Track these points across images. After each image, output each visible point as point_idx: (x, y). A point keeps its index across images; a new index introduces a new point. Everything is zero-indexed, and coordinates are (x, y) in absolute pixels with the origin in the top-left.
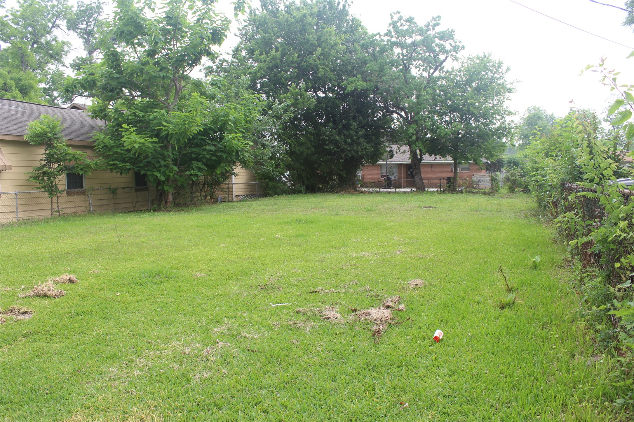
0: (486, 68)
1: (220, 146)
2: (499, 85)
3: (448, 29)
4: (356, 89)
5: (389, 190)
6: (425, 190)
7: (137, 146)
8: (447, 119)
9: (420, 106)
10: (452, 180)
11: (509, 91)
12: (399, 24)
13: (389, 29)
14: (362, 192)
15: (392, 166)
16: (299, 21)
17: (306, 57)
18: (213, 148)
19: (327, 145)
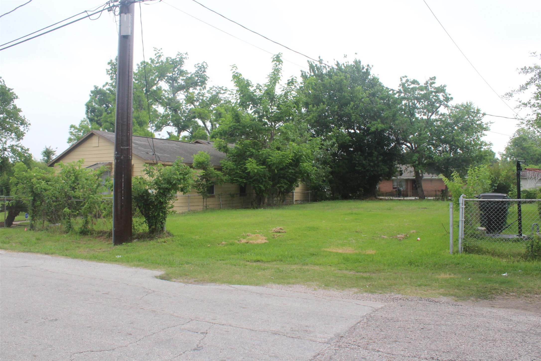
0: (468, 113)
1: (297, 170)
2: (477, 125)
3: (441, 85)
4: (377, 129)
5: (400, 198)
6: (425, 198)
7: (256, 171)
8: (440, 149)
9: (420, 142)
10: (444, 192)
11: (485, 129)
12: (406, 85)
13: (399, 88)
14: (381, 199)
15: (401, 180)
16: (338, 84)
17: (343, 108)
18: (293, 171)
19: (357, 167)
